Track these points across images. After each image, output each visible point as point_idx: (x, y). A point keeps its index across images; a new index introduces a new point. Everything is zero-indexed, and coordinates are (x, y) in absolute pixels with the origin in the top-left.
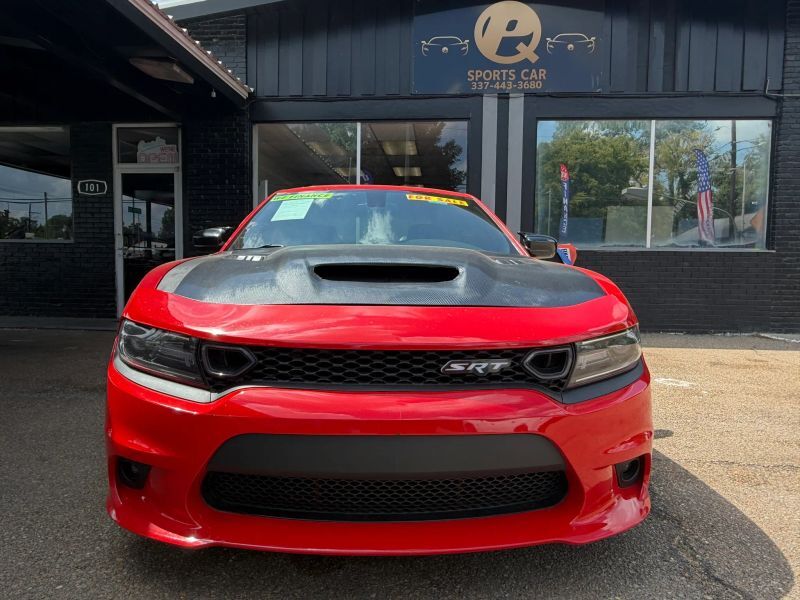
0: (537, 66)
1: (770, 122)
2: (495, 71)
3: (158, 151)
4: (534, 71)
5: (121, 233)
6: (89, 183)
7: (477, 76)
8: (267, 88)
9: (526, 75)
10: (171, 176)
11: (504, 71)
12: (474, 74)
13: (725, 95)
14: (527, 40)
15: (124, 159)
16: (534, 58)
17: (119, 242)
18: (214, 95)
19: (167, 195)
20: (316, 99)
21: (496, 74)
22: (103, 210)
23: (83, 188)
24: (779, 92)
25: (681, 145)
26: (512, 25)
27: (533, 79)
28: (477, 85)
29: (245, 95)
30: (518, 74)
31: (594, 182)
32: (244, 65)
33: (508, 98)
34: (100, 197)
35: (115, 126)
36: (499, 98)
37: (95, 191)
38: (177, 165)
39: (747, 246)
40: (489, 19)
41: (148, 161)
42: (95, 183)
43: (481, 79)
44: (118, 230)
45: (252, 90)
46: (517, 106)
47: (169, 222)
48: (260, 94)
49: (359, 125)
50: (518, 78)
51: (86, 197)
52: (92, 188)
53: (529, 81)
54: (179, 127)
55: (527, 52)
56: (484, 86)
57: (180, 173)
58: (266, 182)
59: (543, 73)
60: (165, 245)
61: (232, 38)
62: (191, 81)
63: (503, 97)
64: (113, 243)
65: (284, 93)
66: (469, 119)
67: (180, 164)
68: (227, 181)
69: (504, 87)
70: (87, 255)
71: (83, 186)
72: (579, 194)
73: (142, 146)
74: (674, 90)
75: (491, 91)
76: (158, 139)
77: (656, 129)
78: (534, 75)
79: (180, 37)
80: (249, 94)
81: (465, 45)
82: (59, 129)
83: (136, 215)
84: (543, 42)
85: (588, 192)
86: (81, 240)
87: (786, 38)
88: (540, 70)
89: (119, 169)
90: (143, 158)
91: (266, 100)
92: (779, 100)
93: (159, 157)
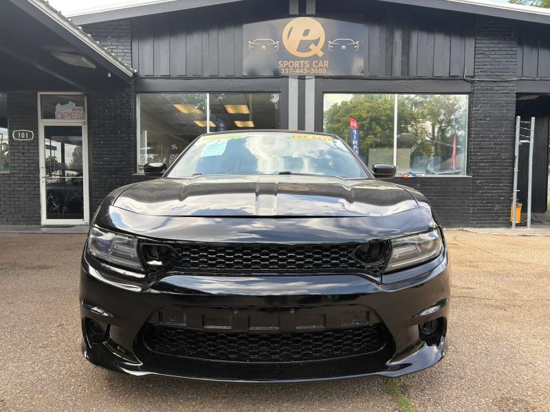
0: (323, 59)
1: (467, 96)
2: (296, 62)
3: (70, 111)
4: (321, 62)
5: (44, 166)
6: (21, 132)
7: (285, 65)
8: (145, 70)
9: (316, 64)
10: (80, 128)
11: (302, 62)
12: (283, 63)
13: (439, 79)
14: (316, 42)
15: (45, 116)
16: (321, 54)
17: (43, 173)
18: (110, 75)
19: (76, 138)
20: (179, 78)
21: (296, 64)
22: (30, 151)
23: (17, 136)
24: (473, 77)
25: (413, 110)
26: (306, 33)
27: (321, 67)
28: (285, 70)
29: (130, 74)
30: (311, 64)
31: (379, 129)
32: (130, 54)
33: (305, 79)
34: (28, 142)
35: (39, 93)
36: (299, 79)
37: (25, 138)
38: (84, 121)
39: (456, 173)
40: (292, 28)
41: (63, 117)
42: (25, 132)
43: (287, 67)
44: (42, 164)
45: (136, 71)
46: (310, 85)
47: (78, 156)
48: (141, 74)
49: (208, 95)
50: (311, 66)
51: (19, 142)
52: (23, 135)
53: (318, 68)
54: (85, 95)
55: (316, 50)
56: (289, 71)
57: (86, 126)
58: (146, 132)
59: (326, 63)
60: (75, 173)
62: (94, 67)
63: (302, 78)
64: (39, 173)
65: (157, 74)
66: (280, 92)
67: (86, 120)
68: (119, 132)
69: (302, 72)
70: (20, 182)
71: (16, 134)
72: (370, 136)
73: (58, 107)
74: (408, 76)
75: (293, 74)
76: (70, 102)
77: (398, 100)
78: (321, 64)
79: (86, 40)
80: (134, 73)
81: (276, 45)
83: (52, 151)
84: (326, 43)
85: (375, 135)
86: (15, 171)
87: (475, 43)
88: (325, 62)
89: (43, 123)
90: (59, 116)
91: (145, 78)
92: (472, 82)
93: (70, 115)
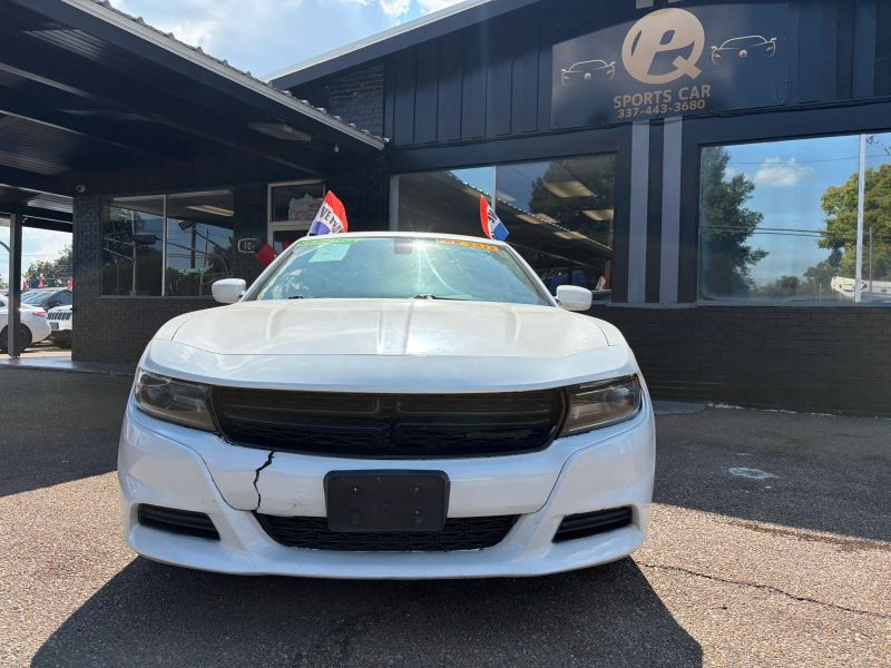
0: (699, 82)
2: (646, 94)
3: (306, 207)
4: (695, 88)
6: (248, 241)
7: (625, 102)
8: (404, 138)
9: (686, 94)
11: (657, 93)
12: (621, 100)
14: (686, 52)
15: (276, 218)
16: (695, 73)
18: (337, 149)
20: (451, 144)
21: (647, 97)
23: (242, 247)
26: (668, 37)
27: (694, 98)
28: (625, 113)
29: (380, 146)
30: (675, 94)
32: (381, 115)
33: (663, 124)
35: (271, 185)
36: (651, 124)
37: (252, 249)
40: (640, 33)
41: (296, 217)
42: (251, 242)
43: (630, 105)
45: (387, 140)
46: (673, 133)
48: (398, 144)
50: (675, 99)
51: (244, 254)
52: (249, 245)
53: (689, 101)
54: (323, 183)
55: (686, 67)
56: (633, 112)
59: (706, 90)
61: (371, 90)
62: (308, 139)
63: (657, 123)
66: (616, 152)
69: (658, 111)
71: (242, 243)
73: (293, 203)
75: (641, 117)
76: (306, 195)
78: (694, 92)
79: (283, 99)
80: (384, 144)
81: (611, 68)
82: (226, 192)
84: (707, 50)
88: (703, 86)
89: (272, 228)
90: (293, 215)
91: (402, 149)
93: (307, 213)
